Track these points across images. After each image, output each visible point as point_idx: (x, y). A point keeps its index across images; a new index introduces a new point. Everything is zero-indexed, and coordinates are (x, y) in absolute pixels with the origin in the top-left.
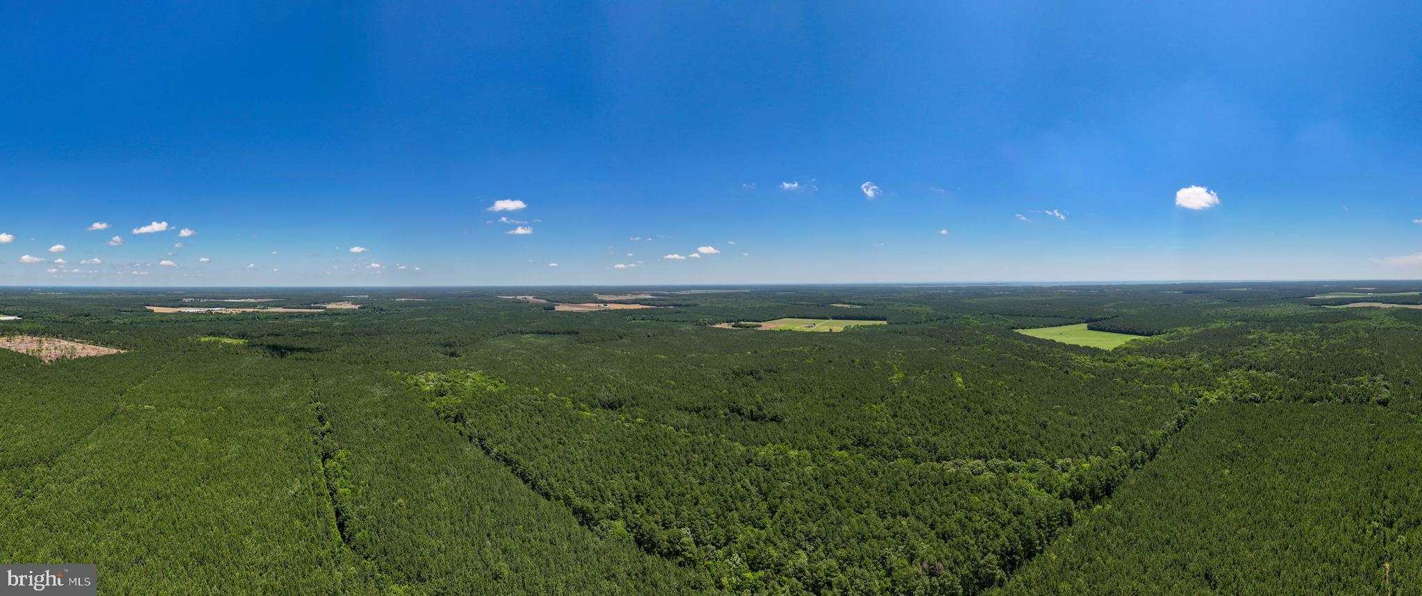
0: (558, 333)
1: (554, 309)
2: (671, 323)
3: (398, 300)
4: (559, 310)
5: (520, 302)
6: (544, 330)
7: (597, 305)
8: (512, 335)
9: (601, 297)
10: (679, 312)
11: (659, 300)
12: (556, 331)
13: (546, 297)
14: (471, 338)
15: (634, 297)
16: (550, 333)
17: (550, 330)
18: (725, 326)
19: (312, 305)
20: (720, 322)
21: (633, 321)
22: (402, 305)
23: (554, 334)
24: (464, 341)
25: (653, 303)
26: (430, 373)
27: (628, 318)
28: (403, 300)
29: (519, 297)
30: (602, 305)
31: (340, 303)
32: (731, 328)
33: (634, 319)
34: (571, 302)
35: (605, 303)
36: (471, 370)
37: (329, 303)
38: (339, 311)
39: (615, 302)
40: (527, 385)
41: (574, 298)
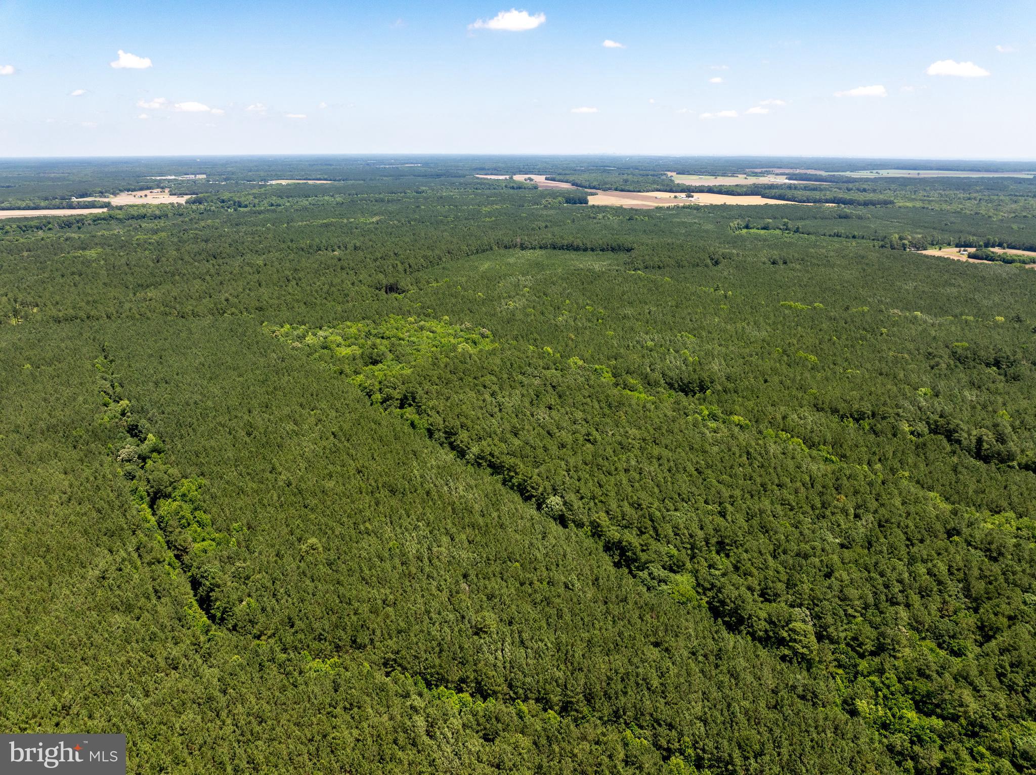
0: (592, 250)
1: (586, 202)
2: (827, 238)
3: (274, 182)
4: (596, 203)
5: (520, 187)
6: (565, 242)
7: (673, 195)
8: (502, 251)
9: (680, 180)
10: (846, 217)
11: (806, 188)
12: (589, 246)
13: (571, 178)
14: (425, 257)
15: (752, 180)
16: (577, 249)
17: (578, 242)
18: (951, 253)
19: (74, 199)
20: (939, 244)
21: (745, 231)
22: (282, 193)
23: (585, 250)
24: (412, 261)
25: (789, 193)
26: (349, 323)
27: (734, 224)
28: (284, 182)
29: (519, 178)
30: (683, 195)
31: (143, 193)
32: (964, 258)
33: (747, 227)
34: (623, 188)
35: (689, 191)
36: (428, 315)
37: (115, 194)
38: (143, 211)
39: (710, 190)
40: (531, 341)
41: (626, 181)
